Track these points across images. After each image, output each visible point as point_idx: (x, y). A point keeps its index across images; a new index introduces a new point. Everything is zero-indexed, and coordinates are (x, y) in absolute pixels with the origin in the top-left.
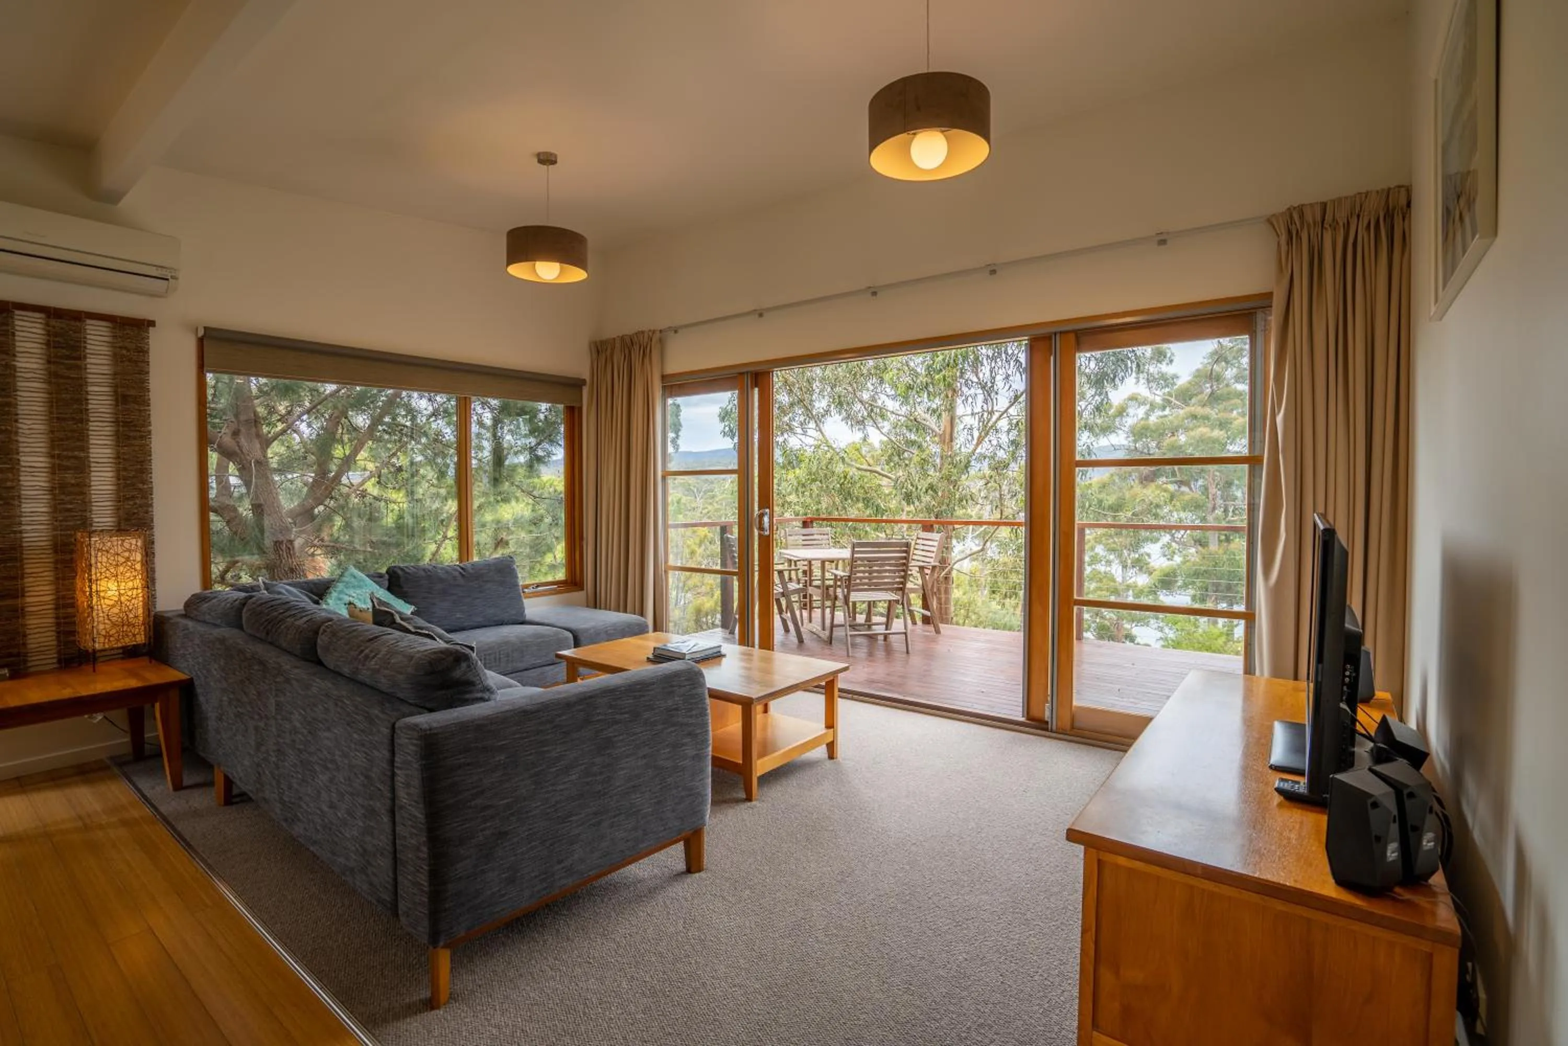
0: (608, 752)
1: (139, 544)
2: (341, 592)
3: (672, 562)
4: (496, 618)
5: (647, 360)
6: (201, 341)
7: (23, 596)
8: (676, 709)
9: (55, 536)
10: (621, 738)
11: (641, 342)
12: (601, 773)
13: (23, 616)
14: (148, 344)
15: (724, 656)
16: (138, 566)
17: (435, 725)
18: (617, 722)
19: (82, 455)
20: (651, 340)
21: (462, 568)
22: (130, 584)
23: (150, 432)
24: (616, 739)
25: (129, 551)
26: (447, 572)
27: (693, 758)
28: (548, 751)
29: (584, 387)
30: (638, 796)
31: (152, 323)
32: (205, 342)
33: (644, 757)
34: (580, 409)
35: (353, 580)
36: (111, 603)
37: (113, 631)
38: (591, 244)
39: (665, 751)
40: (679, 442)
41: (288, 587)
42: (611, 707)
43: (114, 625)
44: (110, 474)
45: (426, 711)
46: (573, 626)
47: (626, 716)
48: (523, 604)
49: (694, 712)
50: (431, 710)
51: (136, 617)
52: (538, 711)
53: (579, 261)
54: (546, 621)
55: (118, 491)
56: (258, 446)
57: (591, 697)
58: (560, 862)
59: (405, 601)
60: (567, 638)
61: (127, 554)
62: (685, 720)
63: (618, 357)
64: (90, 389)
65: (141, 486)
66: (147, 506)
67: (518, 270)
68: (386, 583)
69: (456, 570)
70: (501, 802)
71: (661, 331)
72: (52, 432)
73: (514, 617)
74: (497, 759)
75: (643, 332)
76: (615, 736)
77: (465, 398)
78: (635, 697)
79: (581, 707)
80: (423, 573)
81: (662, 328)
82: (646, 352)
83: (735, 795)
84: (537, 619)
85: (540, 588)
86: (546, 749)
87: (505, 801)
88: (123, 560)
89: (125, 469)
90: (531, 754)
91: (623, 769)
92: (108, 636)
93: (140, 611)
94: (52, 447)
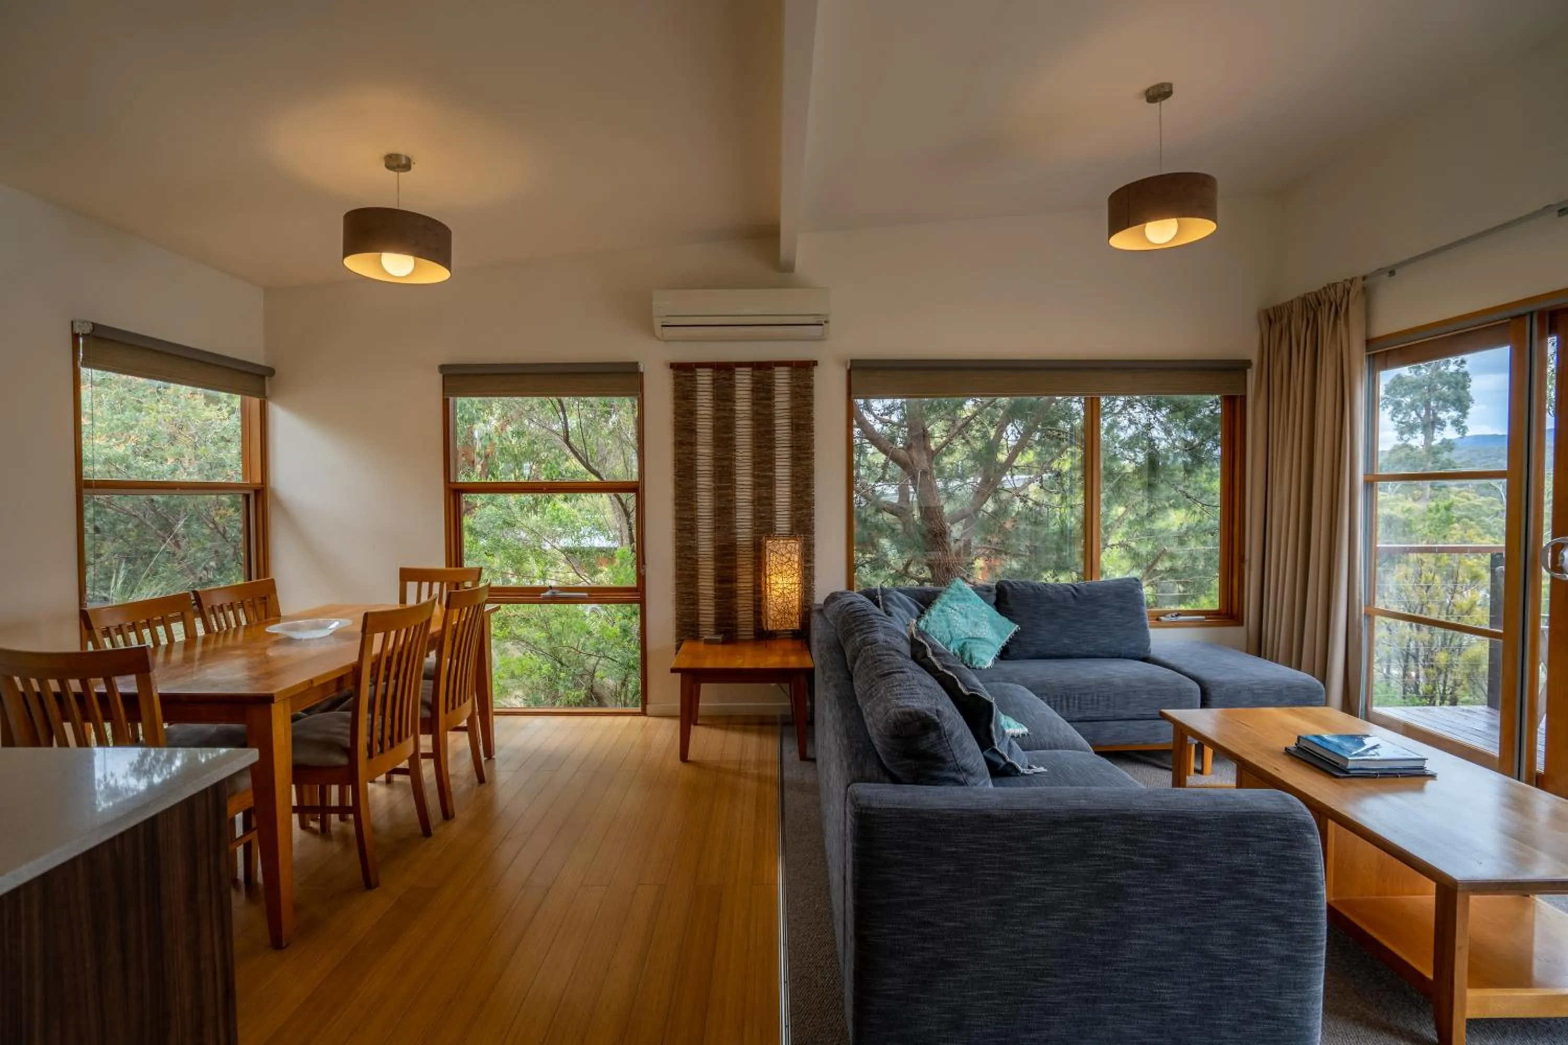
0: (1116, 905)
1: (797, 546)
2: (945, 604)
3: (1380, 604)
4: (1113, 650)
5: (1341, 324)
6: (849, 372)
7: (736, 581)
8: (1252, 873)
9: (754, 538)
10: (1140, 890)
11: (1332, 299)
12: (1101, 932)
13: (736, 597)
14: (812, 381)
15: (1433, 776)
16: (796, 566)
17: (875, 804)
18: (1134, 866)
19: (771, 474)
20: (1348, 293)
21: (1075, 588)
22: (790, 580)
23: (813, 454)
24: (1133, 890)
25: (790, 552)
26: (1058, 592)
27: (1282, 960)
28: (1019, 878)
29: (1249, 371)
30: (1165, 984)
31: (815, 363)
32: (852, 373)
33: (1181, 930)
34: (1244, 398)
35: (958, 593)
36: (778, 594)
37: (779, 617)
38: (1221, 187)
39: (1223, 933)
40: (1466, 422)
41: (900, 595)
42: (1126, 841)
43: (779, 611)
44: (787, 489)
45: (887, 779)
46: (1205, 675)
47: (1152, 861)
48: (1147, 636)
49: (1288, 887)
50: (896, 780)
51: (793, 607)
52: (1009, 819)
53: (1206, 210)
54: (1173, 662)
55: (792, 503)
56: (925, 457)
57: (1093, 819)
58: (1029, 1030)
59: (1009, 619)
60: (1190, 690)
61: (788, 555)
62: (1268, 895)
63: (1298, 325)
64: (777, 422)
65: (806, 498)
66: (810, 515)
67: (1122, 241)
68: (993, 598)
69: (1068, 590)
70: (946, 924)
71: (1364, 278)
72: (754, 457)
73: (1133, 651)
74: (945, 867)
75: (1335, 285)
76: (1129, 885)
77: (1092, 398)
78: (1170, 837)
79: (1076, 830)
80: (1031, 591)
81: (1364, 274)
82: (1339, 310)
83: (1415, 1026)
84: (1163, 658)
85: (1181, 618)
86: (1014, 873)
87: (952, 924)
88: (786, 560)
89: (797, 485)
90: (993, 875)
91: (1139, 937)
92: (775, 620)
93: (797, 602)
94: (754, 469)
